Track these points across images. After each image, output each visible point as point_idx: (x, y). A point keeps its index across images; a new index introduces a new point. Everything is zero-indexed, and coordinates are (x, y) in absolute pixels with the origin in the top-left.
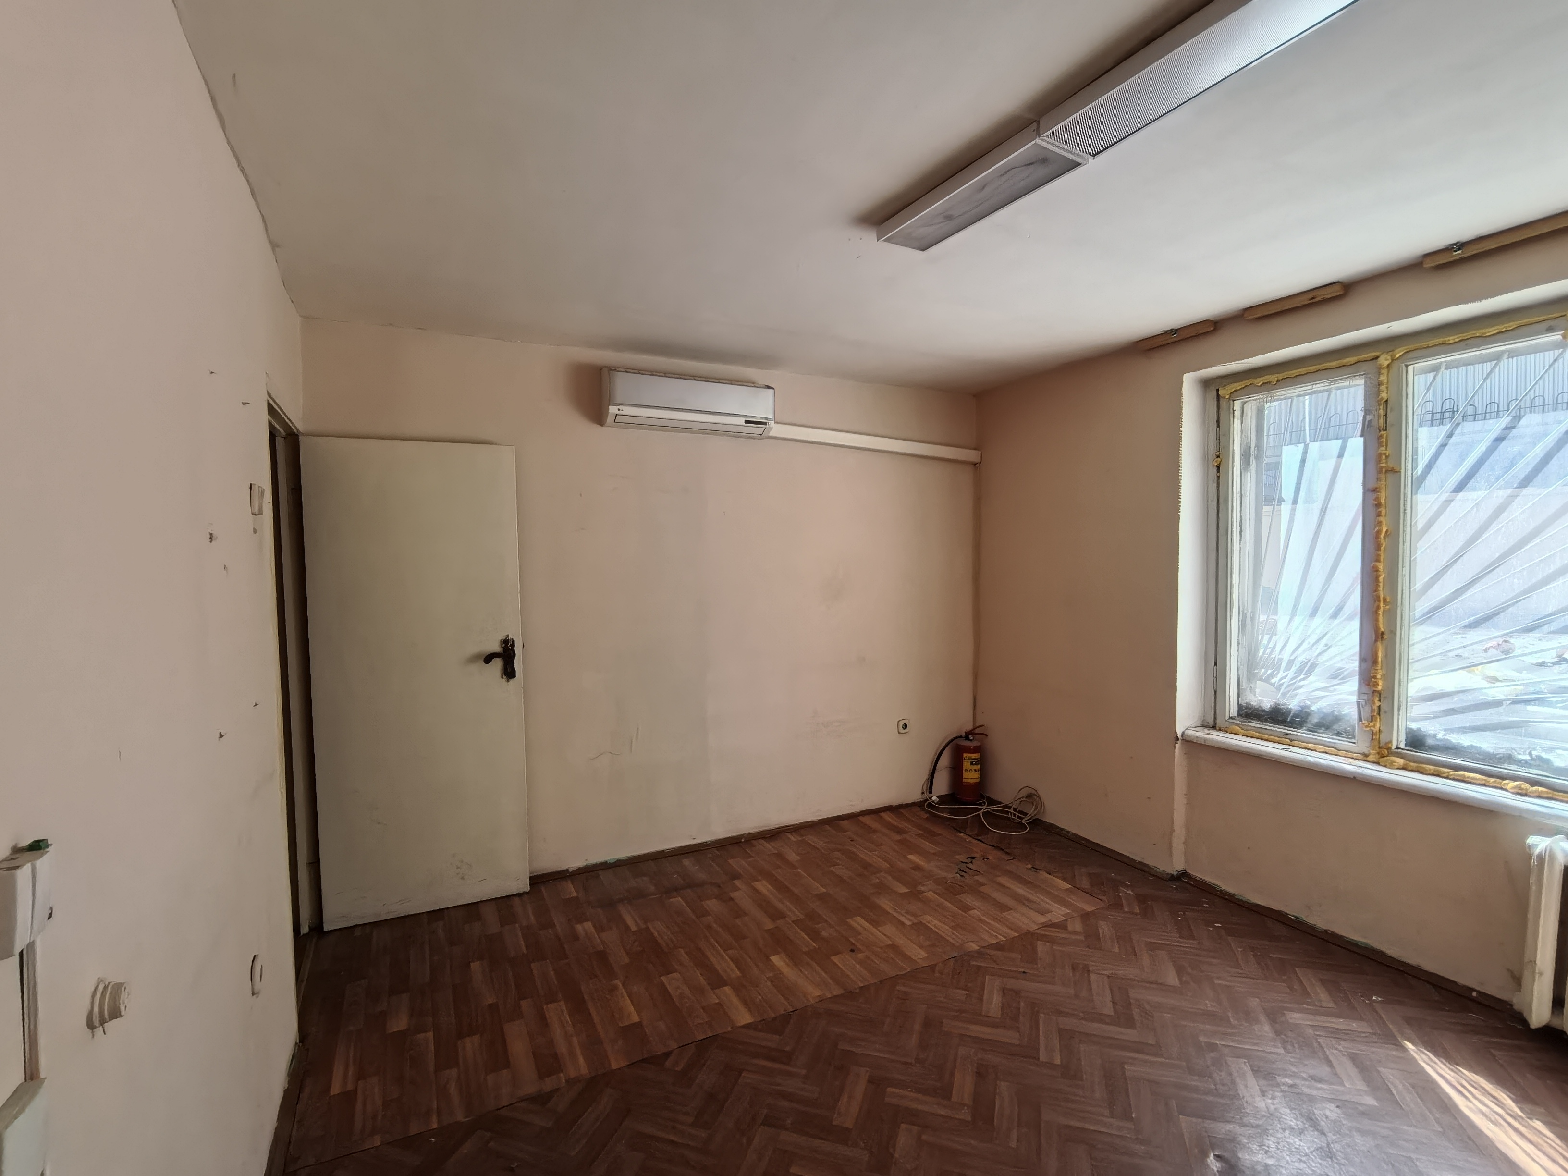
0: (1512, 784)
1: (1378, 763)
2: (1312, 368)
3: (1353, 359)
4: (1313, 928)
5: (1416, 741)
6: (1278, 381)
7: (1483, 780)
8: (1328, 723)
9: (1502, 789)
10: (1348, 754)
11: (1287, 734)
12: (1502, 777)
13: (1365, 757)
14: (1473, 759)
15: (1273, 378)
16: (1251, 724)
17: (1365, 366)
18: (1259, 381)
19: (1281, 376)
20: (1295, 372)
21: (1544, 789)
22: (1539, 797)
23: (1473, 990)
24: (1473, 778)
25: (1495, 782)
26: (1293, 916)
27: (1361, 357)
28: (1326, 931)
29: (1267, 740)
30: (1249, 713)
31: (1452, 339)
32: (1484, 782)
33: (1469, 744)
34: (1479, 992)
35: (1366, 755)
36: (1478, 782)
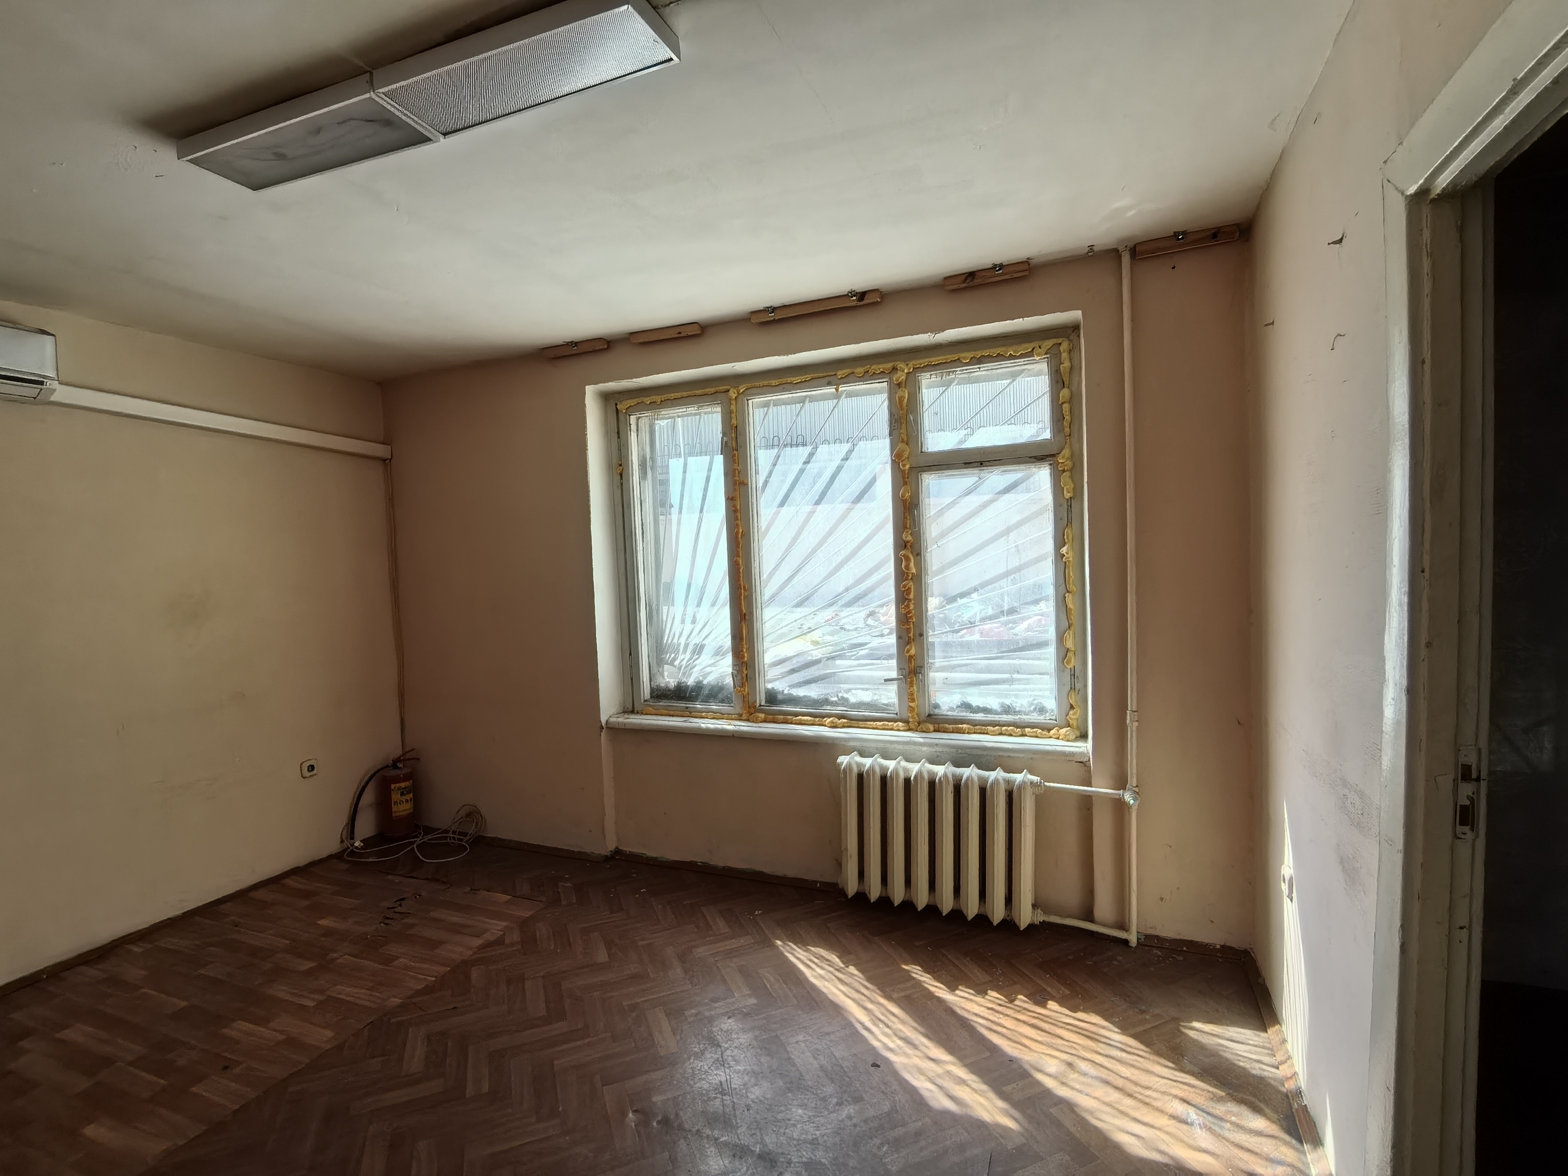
0: (828, 721)
1: (748, 720)
2: (685, 394)
3: (712, 390)
5: (772, 698)
6: (662, 401)
7: (810, 720)
8: (715, 693)
9: (822, 725)
10: (729, 717)
11: (687, 708)
12: (823, 716)
13: (740, 718)
14: (807, 706)
15: (658, 399)
16: (660, 704)
17: (721, 396)
18: (647, 400)
19: (663, 397)
20: (673, 395)
21: (846, 721)
22: (843, 727)
23: (818, 882)
24: (807, 720)
25: (819, 721)
27: (718, 389)
28: (724, 868)
29: (673, 716)
30: (660, 694)
32: (813, 722)
33: (803, 694)
35: (741, 715)
36: (810, 723)
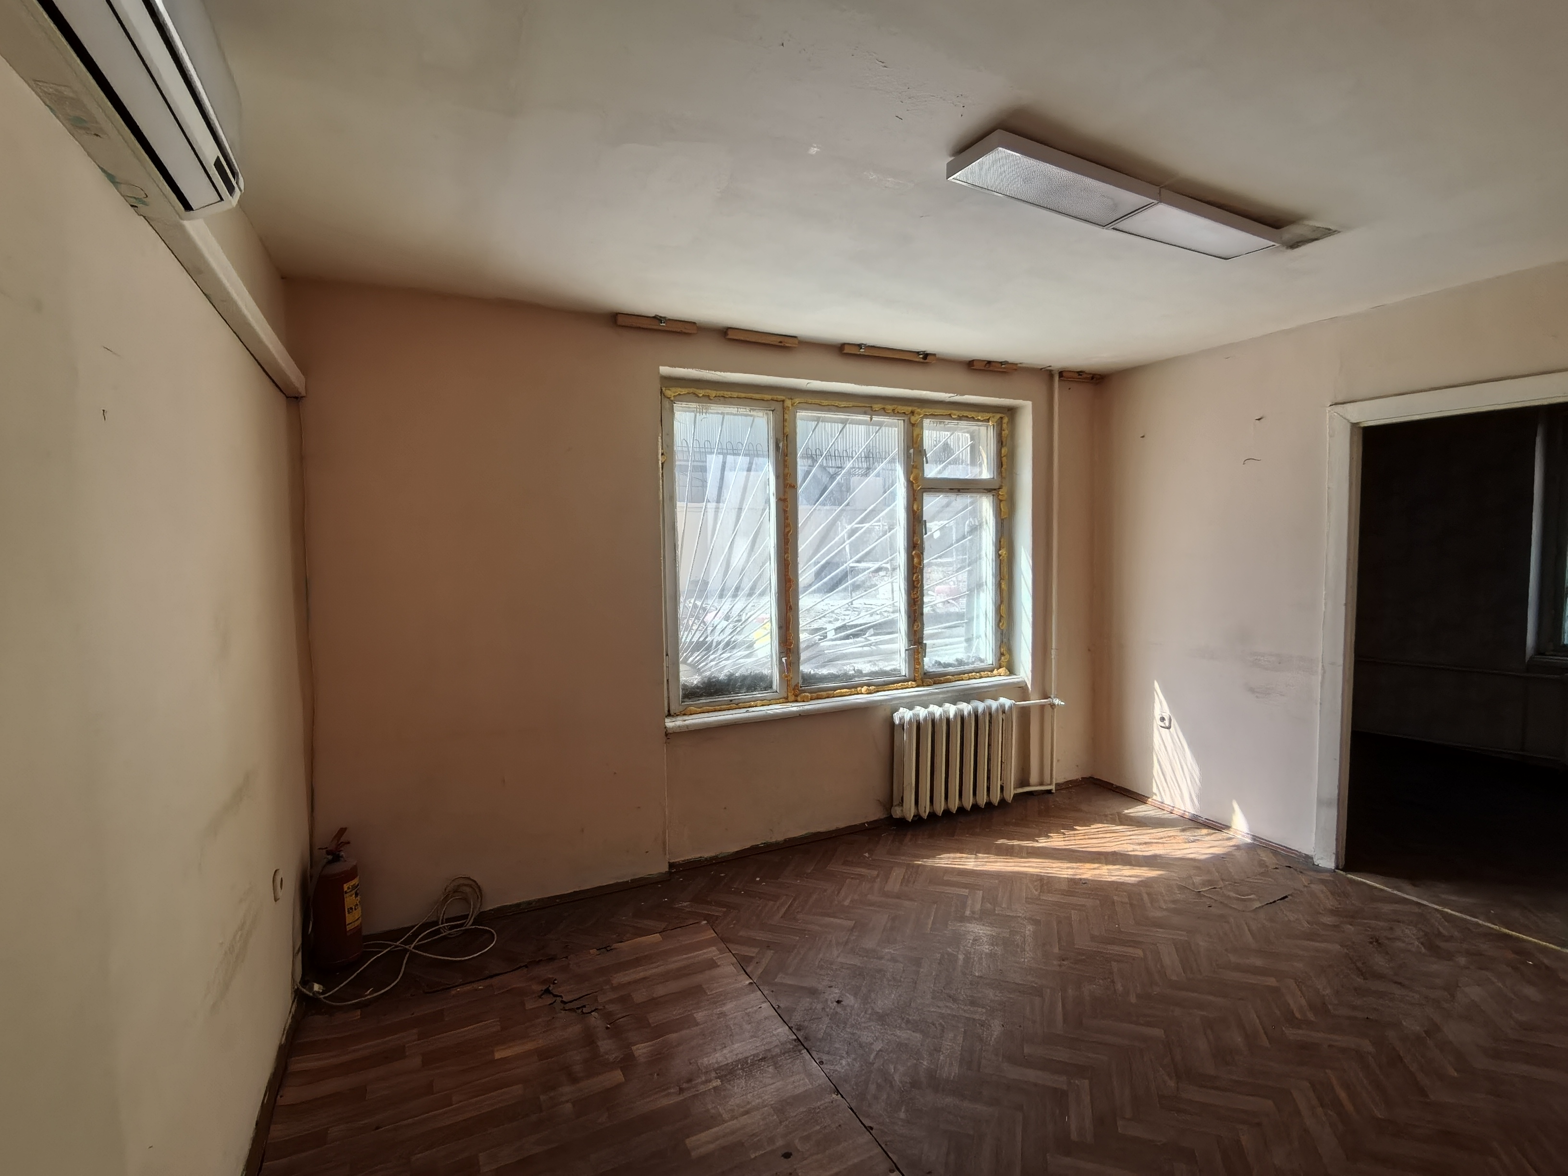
0: (864, 689)
1: (796, 701)
2: (735, 394)
3: (769, 397)
4: (777, 844)
5: (809, 679)
6: (716, 396)
8: (755, 683)
9: (858, 694)
10: (776, 701)
11: (731, 701)
12: (856, 687)
13: (786, 700)
14: (841, 681)
16: (701, 701)
17: (774, 405)
18: (701, 393)
20: (728, 394)
21: (873, 687)
22: (877, 692)
23: (864, 823)
24: (846, 692)
25: (855, 690)
26: (762, 844)
27: (775, 397)
28: (785, 840)
29: (720, 711)
31: (825, 403)
32: (849, 693)
33: (827, 672)
34: (867, 823)
35: (787, 698)
36: (848, 694)
